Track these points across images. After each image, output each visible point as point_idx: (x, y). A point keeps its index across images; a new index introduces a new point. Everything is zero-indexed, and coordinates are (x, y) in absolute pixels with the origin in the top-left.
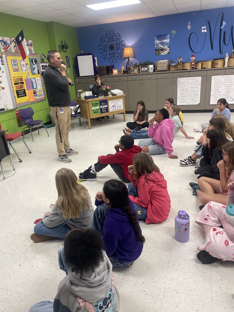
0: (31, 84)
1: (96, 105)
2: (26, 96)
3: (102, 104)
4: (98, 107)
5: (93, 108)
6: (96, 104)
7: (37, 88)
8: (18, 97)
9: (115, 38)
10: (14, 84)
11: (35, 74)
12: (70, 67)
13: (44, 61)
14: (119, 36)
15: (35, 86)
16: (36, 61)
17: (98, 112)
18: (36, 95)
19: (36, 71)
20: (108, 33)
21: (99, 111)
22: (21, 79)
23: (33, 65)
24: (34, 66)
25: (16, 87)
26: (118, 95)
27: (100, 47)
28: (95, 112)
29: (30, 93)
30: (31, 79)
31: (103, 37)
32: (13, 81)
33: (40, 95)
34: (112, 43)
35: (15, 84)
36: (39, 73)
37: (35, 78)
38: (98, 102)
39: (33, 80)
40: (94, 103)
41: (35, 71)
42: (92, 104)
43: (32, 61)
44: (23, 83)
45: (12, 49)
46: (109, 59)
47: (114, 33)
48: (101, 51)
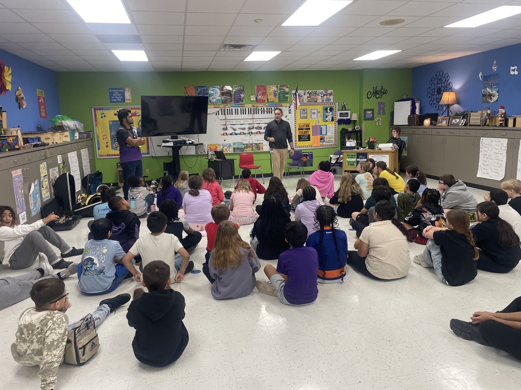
0: (318, 130)
1: (352, 157)
2: (309, 140)
3: (360, 157)
4: (354, 160)
5: (348, 160)
6: (352, 155)
7: (326, 134)
8: (299, 141)
9: (443, 79)
10: (297, 129)
11: (327, 121)
12: (384, 113)
13: (345, 109)
14: (447, 77)
15: (324, 132)
16: (331, 109)
17: (353, 165)
18: (324, 141)
19: (329, 118)
20: (438, 74)
21: (355, 164)
22: (308, 126)
23: (327, 112)
24: (327, 114)
25: (300, 132)
26: (382, 150)
27: (429, 91)
28: (351, 164)
29: (315, 138)
30: (320, 126)
31: (433, 79)
32: (297, 127)
33: (329, 141)
34: (440, 85)
35: (299, 129)
36: (332, 120)
37: (326, 126)
38: (355, 154)
39: (324, 128)
40: (351, 154)
41: (327, 119)
42: (348, 155)
43: (326, 109)
44: (309, 129)
45: (304, 100)
46: (435, 105)
47: (443, 74)
48: (429, 95)
